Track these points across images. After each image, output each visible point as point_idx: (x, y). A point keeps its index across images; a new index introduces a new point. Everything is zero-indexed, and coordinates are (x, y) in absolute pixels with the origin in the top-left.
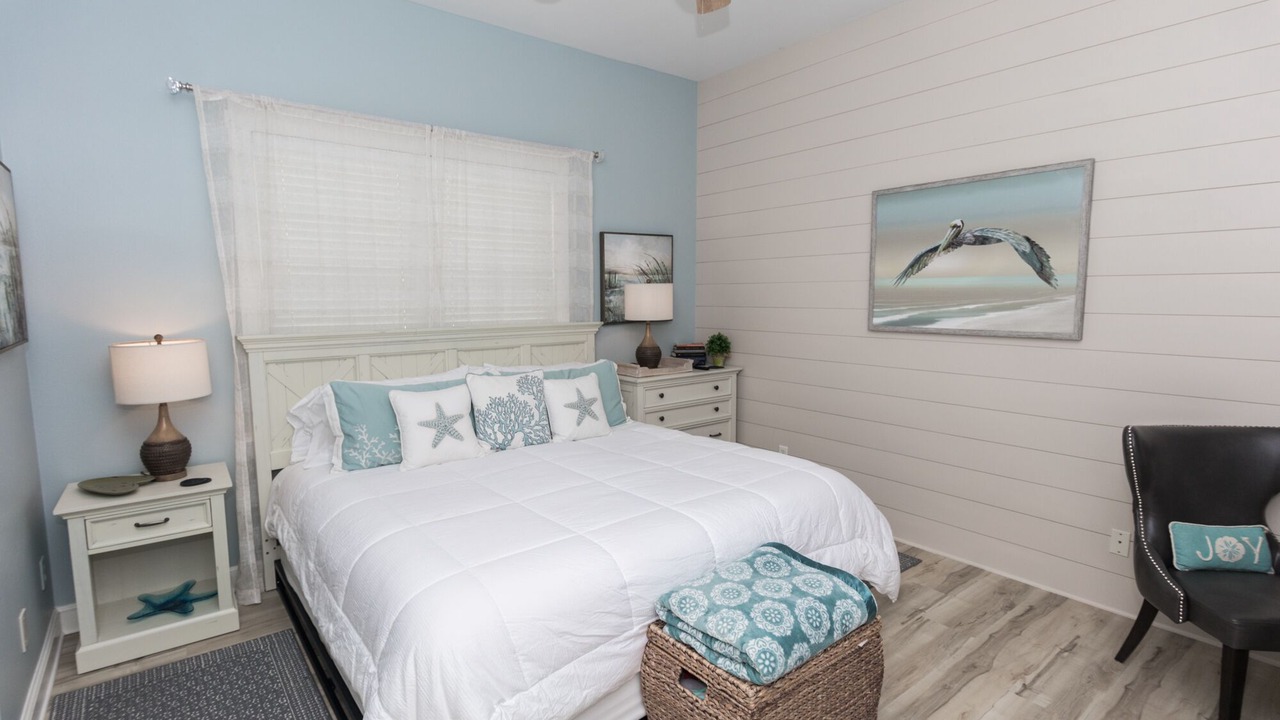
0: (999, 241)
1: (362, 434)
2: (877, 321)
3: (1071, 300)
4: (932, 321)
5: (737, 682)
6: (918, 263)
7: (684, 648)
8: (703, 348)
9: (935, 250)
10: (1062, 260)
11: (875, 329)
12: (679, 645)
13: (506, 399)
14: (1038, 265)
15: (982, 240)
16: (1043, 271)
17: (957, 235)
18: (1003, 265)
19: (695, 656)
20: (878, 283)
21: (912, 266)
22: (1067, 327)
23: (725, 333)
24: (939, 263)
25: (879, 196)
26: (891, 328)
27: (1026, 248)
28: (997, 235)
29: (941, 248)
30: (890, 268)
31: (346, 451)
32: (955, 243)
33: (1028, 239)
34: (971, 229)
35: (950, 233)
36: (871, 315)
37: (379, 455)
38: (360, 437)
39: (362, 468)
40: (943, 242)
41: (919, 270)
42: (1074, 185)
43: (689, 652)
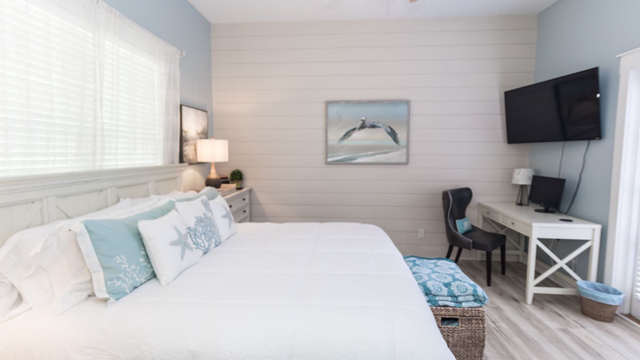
0: (379, 127)
1: (123, 264)
2: (330, 160)
3: (405, 150)
4: (355, 159)
5: (477, 309)
6: (348, 134)
7: (443, 308)
8: (227, 178)
9: (354, 129)
10: (401, 136)
11: (328, 163)
12: (439, 308)
13: (203, 217)
14: (394, 137)
15: (373, 126)
16: (395, 139)
17: (363, 124)
18: (380, 136)
19: (451, 308)
20: (329, 143)
21: (345, 136)
22: (404, 160)
23: (240, 169)
24: (356, 135)
25: (328, 103)
26: (336, 163)
27: (389, 130)
28: (379, 125)
29: (357, 129)
30: (335, 136)
31: (110, 283)
32: (363, 127)
33: (390, 127)
34: (369, 121)
35: (360, 123)
36: (327, 157)
37: (137, 279)
38: (123, 266)
39: (126, 294)
40: (358, 126)
41: (348, 137)
42: (403, 109)
43: (447, 308)
